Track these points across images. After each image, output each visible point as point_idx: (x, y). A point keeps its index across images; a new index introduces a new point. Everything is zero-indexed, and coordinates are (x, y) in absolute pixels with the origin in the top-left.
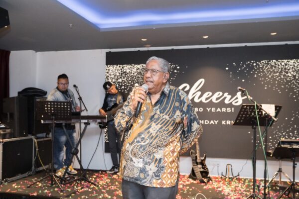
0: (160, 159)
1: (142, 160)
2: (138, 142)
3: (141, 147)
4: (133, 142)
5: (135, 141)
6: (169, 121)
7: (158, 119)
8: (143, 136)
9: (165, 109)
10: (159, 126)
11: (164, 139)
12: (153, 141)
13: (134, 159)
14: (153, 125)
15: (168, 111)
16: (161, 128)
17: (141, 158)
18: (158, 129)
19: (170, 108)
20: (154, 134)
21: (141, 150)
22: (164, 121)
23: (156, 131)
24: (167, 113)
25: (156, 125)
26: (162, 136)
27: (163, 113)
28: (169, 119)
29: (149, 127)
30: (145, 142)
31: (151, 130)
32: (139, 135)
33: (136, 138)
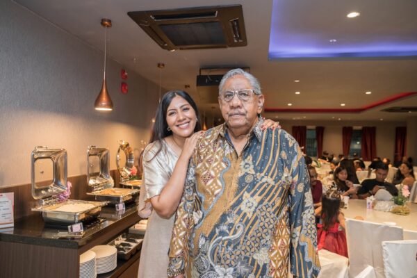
0: (265, 265)
1: (232, 269)
2: (222, 233)
3: (229, 244)
4: (213, 233)
5: (217, 231)
6: (273, 187)
7: (253, 184)
8: (229, 220)
9: (263, 164)
10: (258, 198)
11: (269, 223)
12: (249, 229)
13: (217, 268)
14: (246, 195)
15: (270, 167)
16: (261, 202)
17: (230, 265)
18: (256, 205)
19: (272, 163)
20: (249, 216)
21: (230, 249)
22: (265, 188)
23: (253, 209)
24: (268, 172)
25: (252, 195)
26: (265, 217)
27: (261, 171)
28: (273, 183)
29: (239, 202)
30: (235, 232)
31: (243, 207)
32: (224, 218)
33: (217, 226)
